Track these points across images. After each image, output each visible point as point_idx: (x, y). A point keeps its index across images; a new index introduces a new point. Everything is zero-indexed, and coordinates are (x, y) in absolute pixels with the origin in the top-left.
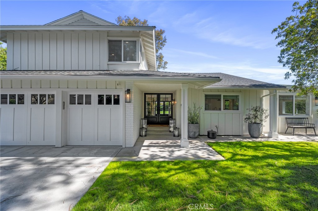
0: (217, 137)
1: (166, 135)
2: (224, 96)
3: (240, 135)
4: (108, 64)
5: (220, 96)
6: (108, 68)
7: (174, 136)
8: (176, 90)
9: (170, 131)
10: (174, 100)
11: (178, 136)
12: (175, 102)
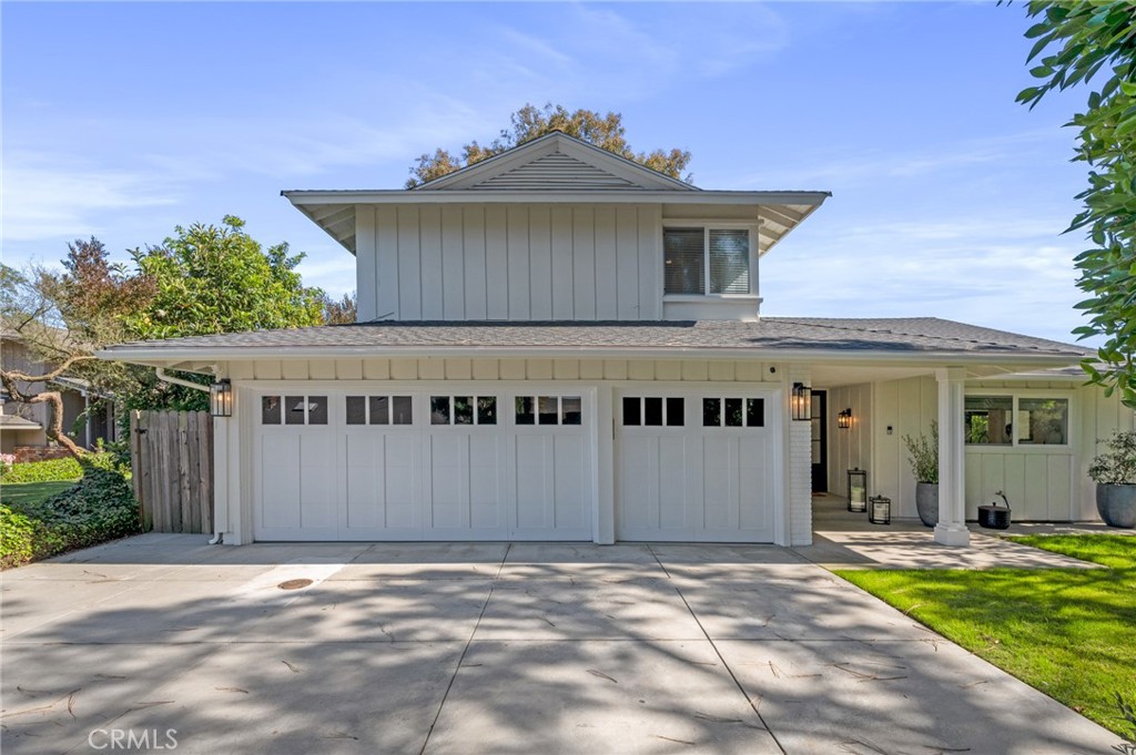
0: (1011, 525)
2: (1022, 401)
3: (1072, 519)
4: (664, 303)
5: (1010, 400)
6: (664, 315)
7: (872, 521)
8: (869, 384)
9: (850, 509)
10: (848, 413)
11: (887, 522)
12: (852, 420)
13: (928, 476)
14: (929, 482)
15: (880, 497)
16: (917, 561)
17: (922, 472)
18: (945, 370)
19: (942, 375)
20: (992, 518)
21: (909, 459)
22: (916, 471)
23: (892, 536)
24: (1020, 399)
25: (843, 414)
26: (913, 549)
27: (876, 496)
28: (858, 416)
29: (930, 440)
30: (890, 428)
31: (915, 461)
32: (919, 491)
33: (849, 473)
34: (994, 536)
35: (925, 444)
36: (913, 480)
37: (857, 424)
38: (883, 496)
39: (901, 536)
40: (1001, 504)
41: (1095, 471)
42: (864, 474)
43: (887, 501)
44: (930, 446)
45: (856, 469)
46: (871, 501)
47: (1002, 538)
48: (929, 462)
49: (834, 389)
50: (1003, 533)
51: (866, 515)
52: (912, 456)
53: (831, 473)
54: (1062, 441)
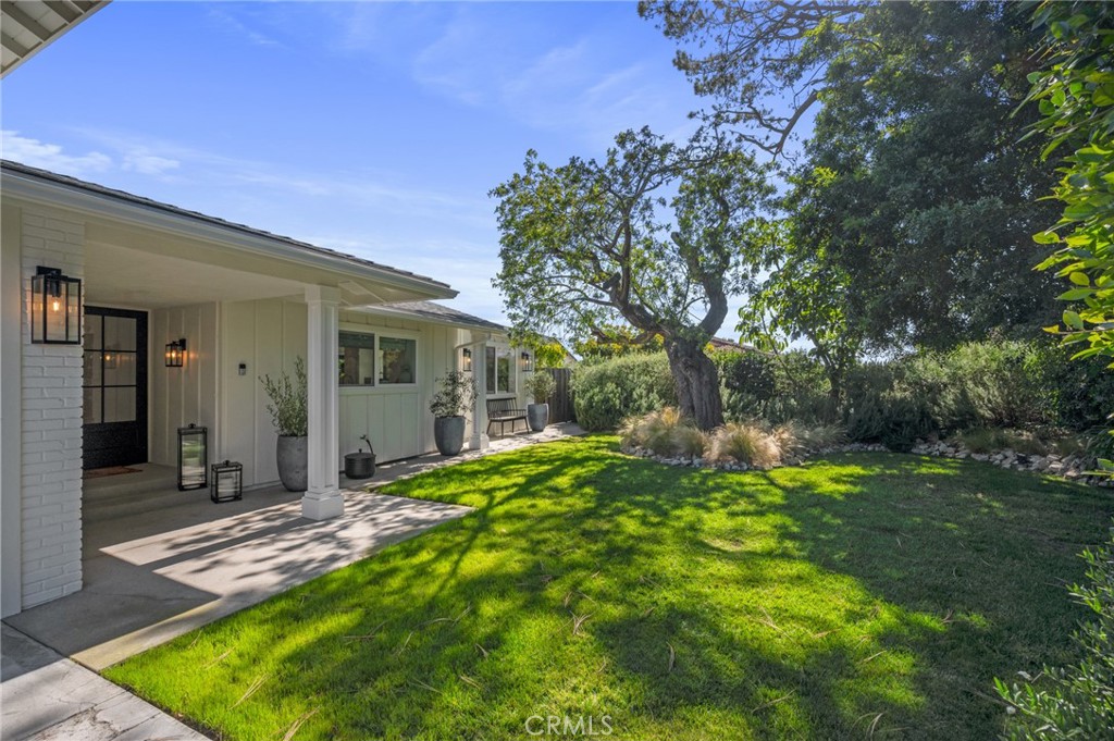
0: (377, 470)
1: (169, 507)
2: (382, 339)
3: (418, 453)
5: (371, 337)
7: (216, 499)
8: (213, 303)
9: (181, 488)
10: (181, 345)
11: (237, 497)
12: (188, 356)
13: (293, 427)
14: (294, 435)
15: (227, 462)
16: (281, 569)
17: (285, 422)
18: (317, 288)
19: (313, 296)
20: (358, 469)
21: (268, 407)
22: (277, 422)
23: (243, 522)
24: (381, 338)
25: (173, 346)
26: (274, 541)
27: (223, 461)
28: (196, 350)
29: (294, 380)
30: (243, 366)
31: (276, 408)
32: (281, 447)
33: (180, 433)
34: (362, 489)
35: (288, 386)
36: (274, 432)
37: (195, 360)
38: (232, 461)
39: (257, 522)
40: (366, 450)
41: (435, 406)
42: (204, 431)
43: (238, 467)
44: (295, 388)
45: (192, 426)
46: (214, 472)
47: (372, 491)
48: (294, 410)
49: (160, 310)
50: (369, 484)
51: (206, 491)
52: (272, 402)
53: (154, 434)
54: (411, 381)
